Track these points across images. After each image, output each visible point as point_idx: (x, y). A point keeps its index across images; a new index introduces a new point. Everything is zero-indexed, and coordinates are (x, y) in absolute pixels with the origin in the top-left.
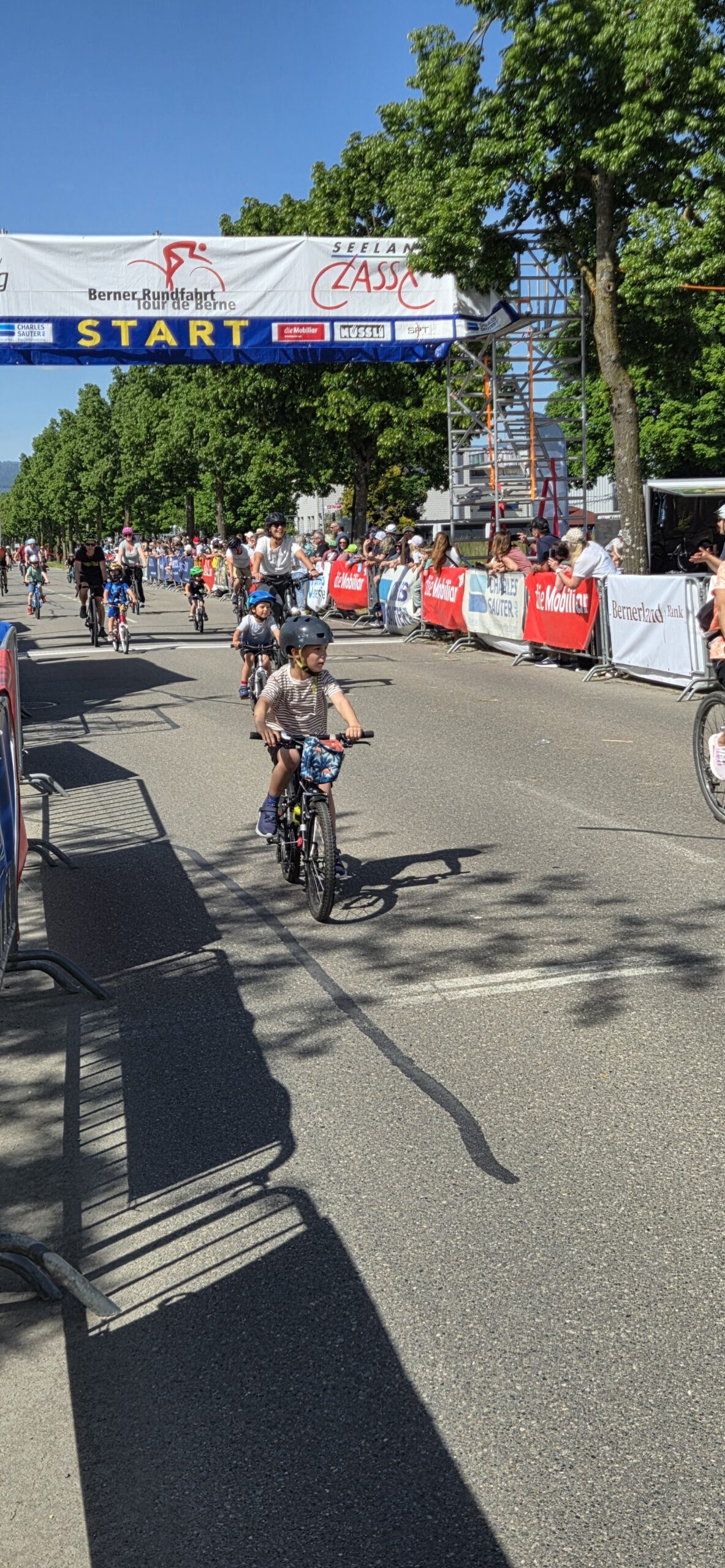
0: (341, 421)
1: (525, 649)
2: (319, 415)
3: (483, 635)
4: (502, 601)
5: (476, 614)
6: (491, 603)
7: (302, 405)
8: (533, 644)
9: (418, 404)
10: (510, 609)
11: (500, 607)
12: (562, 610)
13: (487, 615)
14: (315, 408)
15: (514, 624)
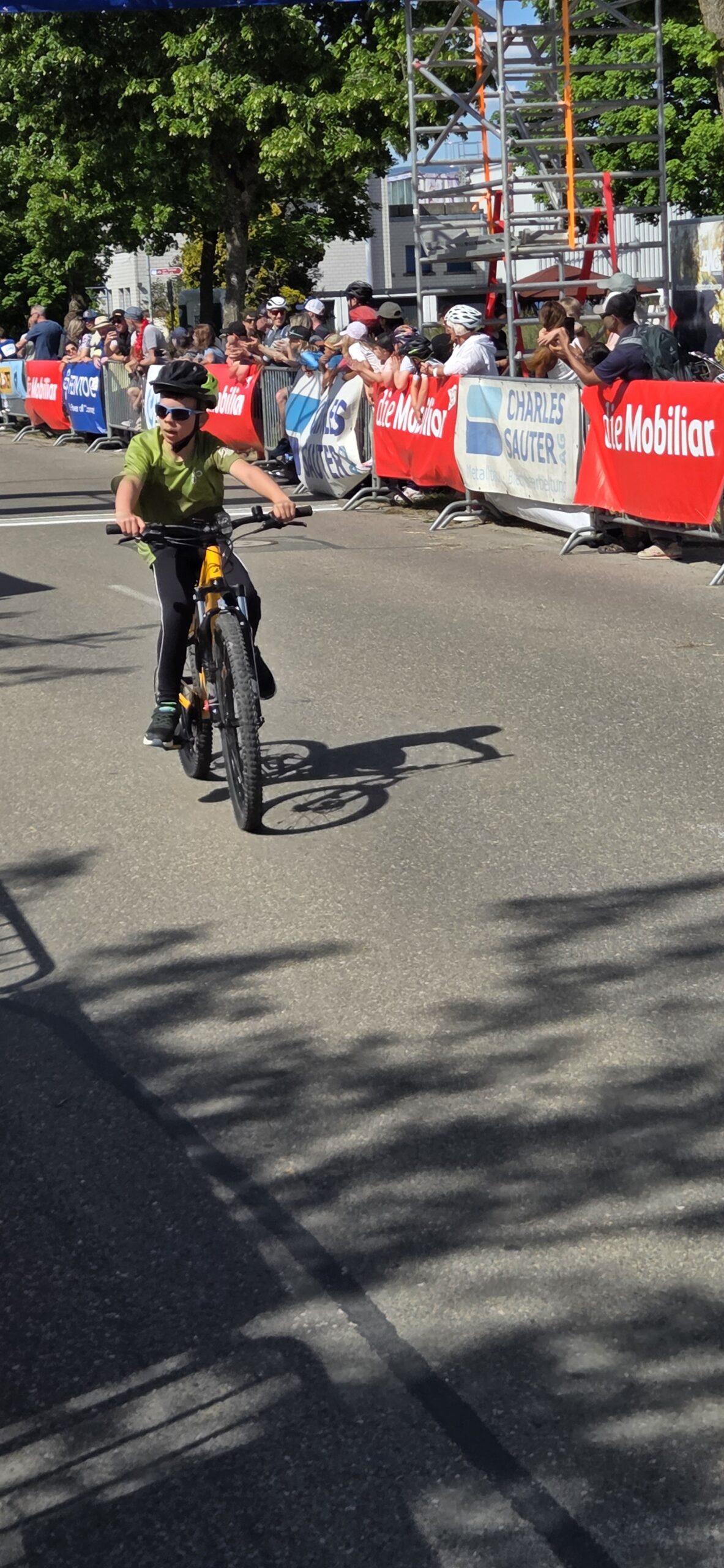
0: (197, 119)
1: (580, 522)
2: (157, 108)
3: (496, 495)
4: (533, 435)
5: (482, 460)
6: (510, 438)
7: (129, 92)
8: (600, 516)
9: (333, 85)
10: (550, 450)
11: (529, 444)
12: (659, 450)
13: (502, 461)
14: (153, 96)
15: (558, 476)
